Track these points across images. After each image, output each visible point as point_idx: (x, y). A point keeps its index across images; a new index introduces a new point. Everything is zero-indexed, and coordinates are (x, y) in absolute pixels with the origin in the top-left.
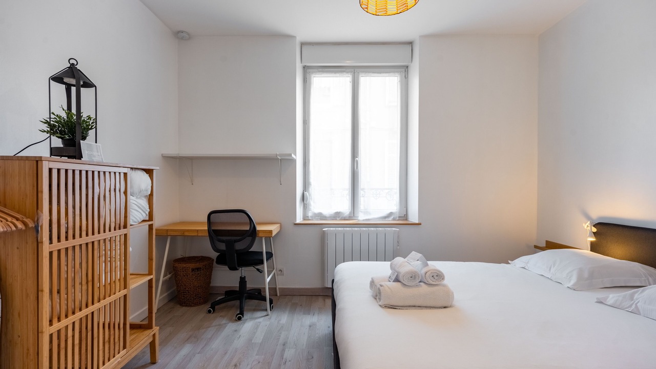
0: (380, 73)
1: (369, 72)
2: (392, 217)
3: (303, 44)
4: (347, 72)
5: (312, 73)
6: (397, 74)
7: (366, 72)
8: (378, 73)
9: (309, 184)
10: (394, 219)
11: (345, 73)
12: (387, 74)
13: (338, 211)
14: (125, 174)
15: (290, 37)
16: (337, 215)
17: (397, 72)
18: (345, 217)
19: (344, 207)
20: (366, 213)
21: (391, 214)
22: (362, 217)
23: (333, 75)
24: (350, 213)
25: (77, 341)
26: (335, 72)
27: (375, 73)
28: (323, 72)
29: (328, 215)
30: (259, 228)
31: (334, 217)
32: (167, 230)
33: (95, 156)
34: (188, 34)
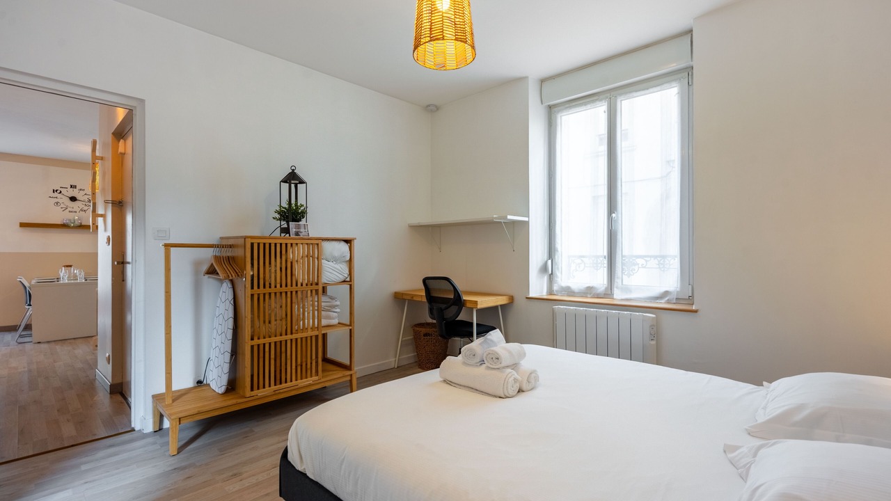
0: (647, 89)
1: (631, 92)
2: (666, 299)
3: (543, 81)
4: (601, 100)
5: (558, 112)
6: (674, 84)
7: (626, 93)
8: (643, 90)
9: (555, 250)
10: (668, 302)
11: (598, 102)
12: (659, 88)
13: (591, 285)
14: (318, 244)
15: (522, 80)
16: (589, 291)
17: (675, 80)
18: (598, 294)
19: (599, 280)
20: (627, 289)
21: (666, 293)
22: (619, 296)
23: (584, 108)
24: (606, 289)
25: (273, 356)
26: (585, 104)
27: (640, 91)
28: (570, 107)
29: (576, 291)
30: (465, 298)
31: (584, 293)
32: (403, 294)
33: (301, 232)
34: (436, 106)
